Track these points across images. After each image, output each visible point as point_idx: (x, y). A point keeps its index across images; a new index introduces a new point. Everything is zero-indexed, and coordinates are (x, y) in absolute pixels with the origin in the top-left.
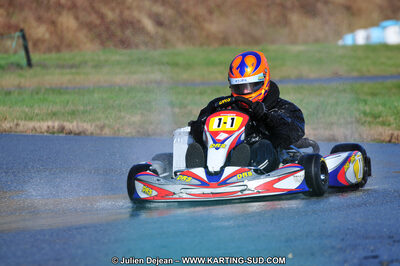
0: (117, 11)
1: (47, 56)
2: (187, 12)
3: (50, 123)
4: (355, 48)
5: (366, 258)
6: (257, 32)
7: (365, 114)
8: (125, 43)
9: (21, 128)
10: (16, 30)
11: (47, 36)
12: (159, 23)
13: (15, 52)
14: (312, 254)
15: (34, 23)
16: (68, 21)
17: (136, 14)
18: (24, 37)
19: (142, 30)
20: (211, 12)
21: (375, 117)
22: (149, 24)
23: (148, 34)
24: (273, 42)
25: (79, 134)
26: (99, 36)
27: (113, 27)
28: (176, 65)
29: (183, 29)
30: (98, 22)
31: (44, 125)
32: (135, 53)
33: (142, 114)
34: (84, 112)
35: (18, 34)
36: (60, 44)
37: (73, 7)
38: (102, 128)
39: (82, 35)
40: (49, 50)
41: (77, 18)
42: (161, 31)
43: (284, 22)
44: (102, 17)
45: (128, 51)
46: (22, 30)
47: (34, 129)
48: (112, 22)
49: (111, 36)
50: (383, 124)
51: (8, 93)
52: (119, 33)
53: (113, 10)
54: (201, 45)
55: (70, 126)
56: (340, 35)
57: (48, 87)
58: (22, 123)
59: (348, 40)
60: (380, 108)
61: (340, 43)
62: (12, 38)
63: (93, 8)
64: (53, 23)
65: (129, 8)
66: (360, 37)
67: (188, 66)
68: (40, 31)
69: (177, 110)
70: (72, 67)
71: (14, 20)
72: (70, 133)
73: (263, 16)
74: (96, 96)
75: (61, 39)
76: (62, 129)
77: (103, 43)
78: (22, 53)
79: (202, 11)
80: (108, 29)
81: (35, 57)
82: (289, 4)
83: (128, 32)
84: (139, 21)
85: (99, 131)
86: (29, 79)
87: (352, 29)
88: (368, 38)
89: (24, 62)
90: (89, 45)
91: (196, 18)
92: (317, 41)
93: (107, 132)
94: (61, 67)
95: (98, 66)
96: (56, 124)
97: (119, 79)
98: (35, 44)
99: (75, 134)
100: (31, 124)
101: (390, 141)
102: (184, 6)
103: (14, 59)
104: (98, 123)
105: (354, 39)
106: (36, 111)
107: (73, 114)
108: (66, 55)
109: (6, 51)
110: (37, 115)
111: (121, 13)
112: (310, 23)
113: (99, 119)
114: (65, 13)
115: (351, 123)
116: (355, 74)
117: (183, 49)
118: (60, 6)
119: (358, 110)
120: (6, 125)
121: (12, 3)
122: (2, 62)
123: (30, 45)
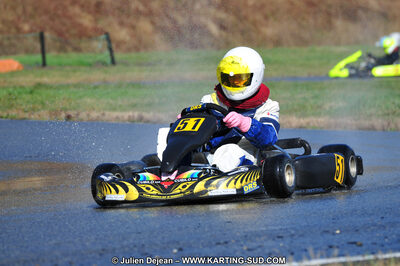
0: (187, 18)
2: (246, 18)
3: (131, 114)
6: (306, 35)
8: (193, 45)
9: (106, 117)
10: (101, 34)
11: (128, 38)
12: (222, 27)
13: (101, 52)
14: (357, 231)
15: (117, 27)
16: (145, 25)
17: (203, 20)
18: (109, 39)
19: (207, 33)
20: (266, 18)
23: (212, 36)
24: (320, 43)
26: (172, 38)
27: (183, 30)
29: (243, 33)
30: (170, 26)
31: (126, 115)
32: (202, 52)
35: (103, 37)
36: (140, 45)
37: (150, 14)
39: (157, 38)
40: (129, 50)
41: (153, 23)
42: (224, 34)
43: (329, 25)
44: (175, 22)
46: (107, 34)
47: (117, 118)
48: (183, 26)
51: (96, 87)
52: (188, 35)
53: (183, 16)
55: (148, 115)
56: (377, 38)
57: (129, 82)
58: (107, 113)
62: (99, 40)
63: (167, 16)
64: (133, 27)
65: (197, 14)
68: (122, 34)
70: (149, 64)
71: (102, 24)
72: (148, 121)
73: (311, 21)
74: (170, 90)
75: (140, 41)
76: (141, 119)
77: (174, 45)
78: (107, 53)
79: (259, 17)
80: (179, 32)
81: (118, 56)
82: (333, 11)
83: (196, 36)
84: (205, 26)
86: (113, 75)
89: (108, 60)
90: (162, 46)
91: (255, 23)
94: (140, 64)
95: (171, 64)
96: (136, 114)
97: (188, 75)
98: (118, 46)
100: (115, 114)
102: (243, 13)
103: (100, 57)
106: (120, 103)
107: (150, 105)
108: (143, 54)
109: (93, 51)
110: (120, 106)
111: (190, 19)
112: (351, 27)
114: (142, 19)
115: (388, 114)
118: (138, 13)
119: (394, 103)
120: (94, 115)
121: (98, 10)
122: (91, 60)
123: (114, 46)
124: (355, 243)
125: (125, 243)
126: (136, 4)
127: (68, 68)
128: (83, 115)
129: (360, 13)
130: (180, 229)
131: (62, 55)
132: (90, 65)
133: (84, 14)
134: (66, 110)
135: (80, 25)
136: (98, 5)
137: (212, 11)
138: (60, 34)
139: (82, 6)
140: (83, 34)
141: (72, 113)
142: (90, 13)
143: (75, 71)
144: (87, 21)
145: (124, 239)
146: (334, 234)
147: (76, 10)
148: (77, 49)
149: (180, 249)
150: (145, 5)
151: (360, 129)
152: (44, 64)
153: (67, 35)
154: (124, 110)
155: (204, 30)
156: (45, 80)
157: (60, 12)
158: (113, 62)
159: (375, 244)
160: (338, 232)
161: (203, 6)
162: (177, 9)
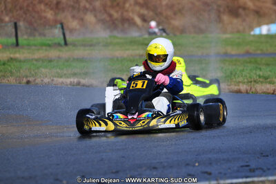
0: (120, 13)
2: (161, 13)
3: (72, 80)
4: (261, 36)
5: (242, 166)
6: (203, 26)
7: (260, 76)
11: (78, 27)
12: (144, 20)
14: (210, 164)
15: (71, 20)
16: (90, 18)
17: (131, 14)
18: (63, 28)
19: (134, 24)
20: (175, 14)
21: (266, 78)
23: (137, 26)
25: (88, 86)
27: (116, 22)
30: (108, 19)
31: (68, 81)
35: (59, 26)
37: (94, 10)
41: (95, 16)
42: (145, 25)
43: (220, 20)
44: (111, 16)
46: (62, 24)
47: (63, 83)
48: (116, 19)
49: (115, 26)
50: (270, 83)
53: (117, 12)
55: (83, 81)
56: (252, 28)
57: (75, 57)
58: (55, 79)
59: (257, 31)
60: (269, 73)
61: (252, 33)
62: (56, 28)
63: (106, 12)
64: (82, 20)
65: (127, 11)
66: (264, 30)
68: (74, 24)
70: (91, 45)
71: (60, 17)
72: (83, 85)
73: (206, 16)
79: (170, 13)
80: (114, 23)
81: (70, 39)
82: (222, 9)
83: (126, 26)
84: (133, 19)
86: (65, 53)
87: (259, 25)
88: (269, 30)
89: (63, 42)
91: (167, 18)
92: (238, 32)
95: (106, 45)
96: (75, 80)
97: (118, 53)
98: (71, 32)
99: (87, 86)
101: (273, 94)
102: (159, 10)
105: (261, 31)
106: (65, 72)
107: (86, 74)
110: (65, 74)
111: (122, 13)
112: (235, 21)
114: (89, 13)
115: (251, 82)
116: (259, 52)
118: (86, 9)
119: (256, 74)
120: (46, 80)
121: (58, 7)
122: (50, 42)
124: (206, 172)
126: (83, 3)
127: (33, 48)
128: (38, 81)
129: (241, 11)
131: (31, 38)
132: (49, 46)
133: (48, 10)
134: (27, 77)
135: (45, 18)
136: (58, 3)
137: (137, 8)
138: (30, 23)
139: (46, 4)
140: (47, 23)
141: (31, 79)
142: (52, 9)
143: (38, 50)
144: (49, 15)
146: (194, 166)
147: (42, 7)
148: (42, 34)
150: (91, 4)
151: (231, 92)
152: (17, 44)
153: (35, 25)
154: (68, 78)
155: (131, 22)
156: (17, 55)
157: (31, 9)
158: (66, 44)
159: (220, 173)
160: (197, 164)
161: (130, 5)
162: (112, 7)
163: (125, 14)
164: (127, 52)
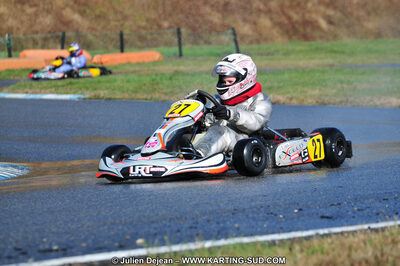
0: (300, 15)
1: (250, 47)
2: (351, 14)
8: (306, 38)
11: (250, 32)
12: (330, 22)
13: (228, 44)
15: (241, 23)
16: (265, 22)
17: (314, 16)
18: (234, 34)
19: (318, 28)
20: (369, 14)
22: (323, 24)
26: (287, 32)
27: (297, 26)
28: (343, 53)
29: (348, 26)
30: (286, 22)
32: (313, 44)
33: (320, 89)
34: (279, 88)
35: (230, 31)
36: (260, 38)
37: (269, 12)
38: (291, 99)
39: (275, 32)
40: (251, 43)
41: (271, 19)
42: (332, 28)
44: (289, 18)
45: (307, 43)
46: (233, 29)
48: (297, 22)
49: (296, 32)
52: (301, 30)
53: (297, 13)
54: (362, 38)
62: (226, 34)
63: (284, 13)
64: (255, 23)
65: (309, 12)
67: (352, 53)
69: (345, 86)
70: (268, 54)
71: (229, 21)
74: (286, 76)
75: (260, 34)
77: (290, 38)
78: (233, 45)
79: (362, 13)
80: (293, 27)
83: (309, 30)
84: (316, 22)
85: (288, 101)
90: (280, 39)
91: (358, 18)
93: (294, 102)
95: (287, 54)
97: (302, 63)
98: (242, 38)
102: (349, 10)
104: (289, 95)
108: (264, 46)
111: (303, 16)
113: (289, 92)
117: (348, 42)
118: (259, 10)
121: (226, 9)
122: (219, 52)
123: (238, 39)
125: (253, 204)
126: (256, 4)
130: (299, 193)
131: (195, 47)
133: (214, 13)
135: (211, 22)
136: (226, 4)
137: (322, 8)
138: (194, 29)
139: (212, 6)
140: (213, 29)
142: (218, 11)
144: (216, 18)
145: (252, 200)
147: (207, 9)
148: (208, 42)
149: (300, 210)
150: (265, 4)
152: (181, 54)
153: (200, 31)
155: (314, 25)
156: (182, 68)
157: (193, 11)
161: (314, 5)
162: (292, 7)
163: (307, 16)
164: (313, 61)
